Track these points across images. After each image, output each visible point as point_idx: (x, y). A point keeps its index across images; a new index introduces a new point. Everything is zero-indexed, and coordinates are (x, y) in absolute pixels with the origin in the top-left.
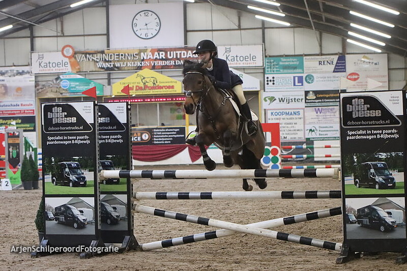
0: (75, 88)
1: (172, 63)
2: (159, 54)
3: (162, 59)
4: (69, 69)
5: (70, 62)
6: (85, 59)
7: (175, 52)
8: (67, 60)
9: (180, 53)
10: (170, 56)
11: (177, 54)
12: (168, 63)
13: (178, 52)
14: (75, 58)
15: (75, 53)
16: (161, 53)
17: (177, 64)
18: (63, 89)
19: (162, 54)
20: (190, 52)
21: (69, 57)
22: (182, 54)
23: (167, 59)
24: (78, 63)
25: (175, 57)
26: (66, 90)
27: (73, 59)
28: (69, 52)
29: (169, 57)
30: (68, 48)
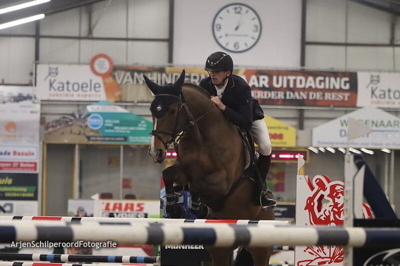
0: (112, 128)
1: (281, 95)
2: (258, 79)
3: (263, 89)
4: (102, 95)
5: (105, 83)
6: (130, 79)
7: (285, 78)
8: (99, 80)
9: (295, 81)
10: (278, 82)
11: (288, 81)
12: (272, 95)
13: (292, 78)
14: (114, 77)
15: (115, 69)
16: (261, 77)
17: (288, 97)
18: (92, 130)
19: (264, 80)
20: (311, 78)
21: (104, 76)
22: (298, 82)
23: (271, 88)
24: (119, 87)
25: (285, 86)
26: (97, 131)
27: (110, 80)
28: (104, 66)
29: (275, 85)
30: (102, 59)
